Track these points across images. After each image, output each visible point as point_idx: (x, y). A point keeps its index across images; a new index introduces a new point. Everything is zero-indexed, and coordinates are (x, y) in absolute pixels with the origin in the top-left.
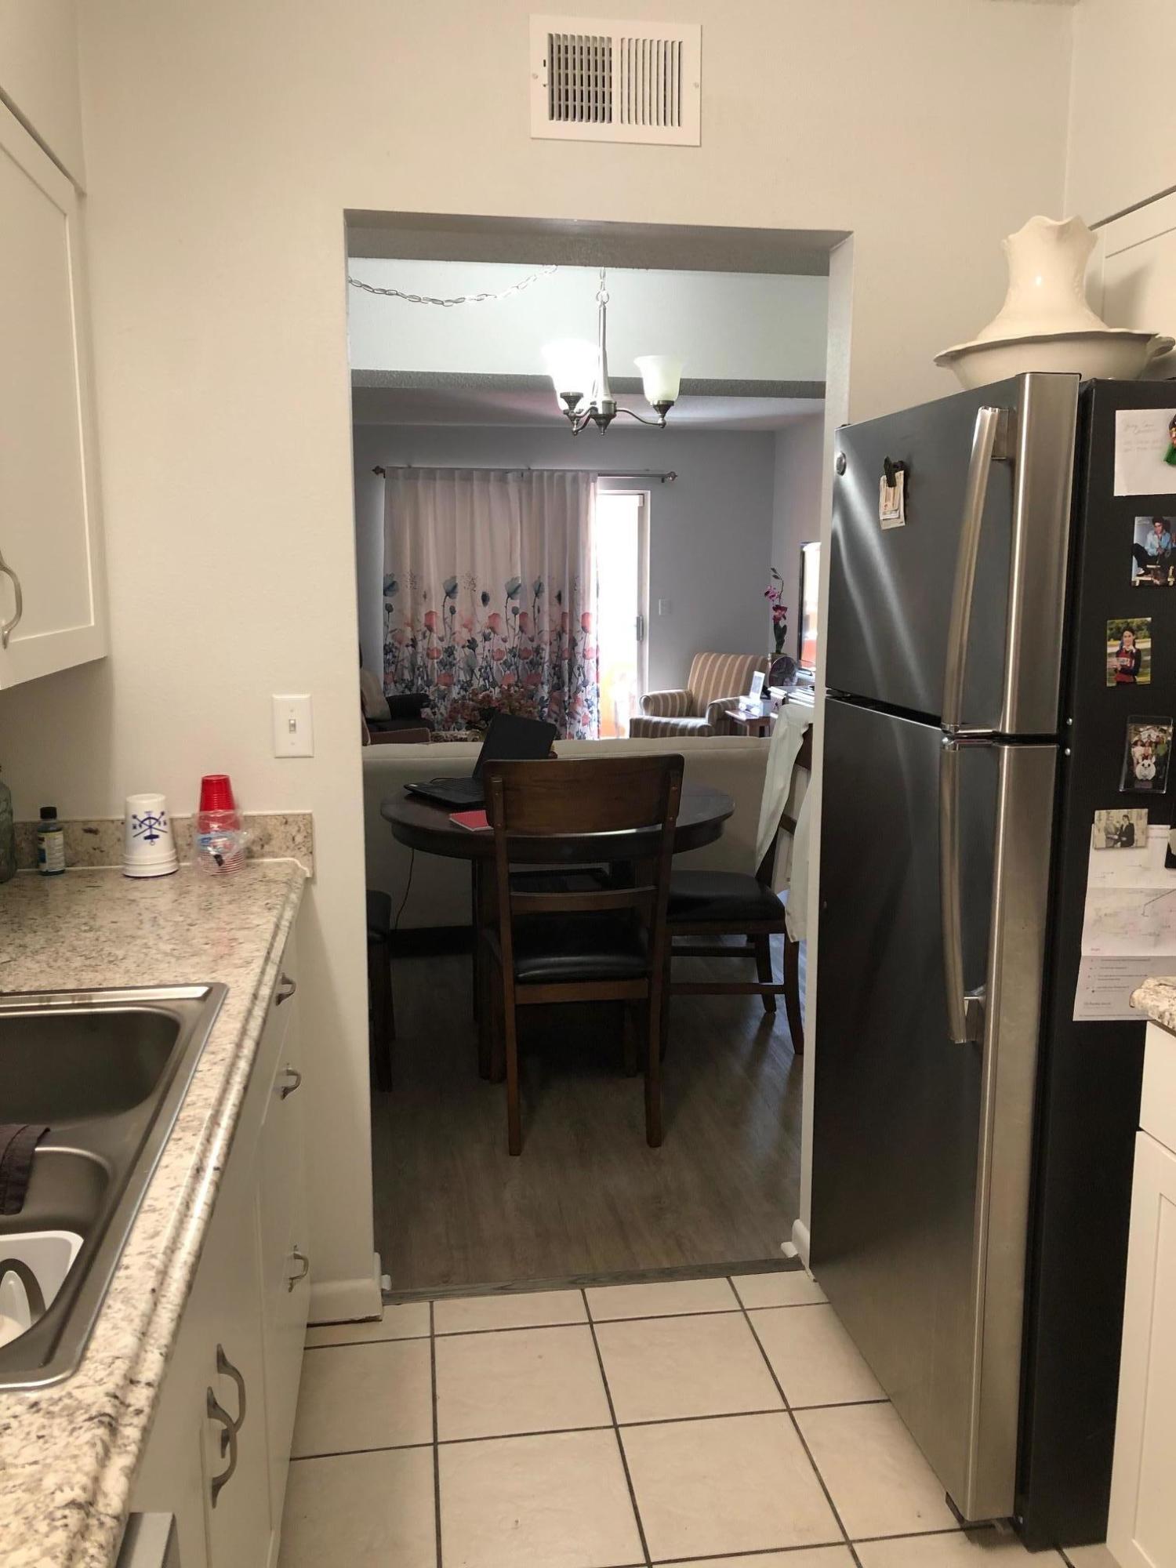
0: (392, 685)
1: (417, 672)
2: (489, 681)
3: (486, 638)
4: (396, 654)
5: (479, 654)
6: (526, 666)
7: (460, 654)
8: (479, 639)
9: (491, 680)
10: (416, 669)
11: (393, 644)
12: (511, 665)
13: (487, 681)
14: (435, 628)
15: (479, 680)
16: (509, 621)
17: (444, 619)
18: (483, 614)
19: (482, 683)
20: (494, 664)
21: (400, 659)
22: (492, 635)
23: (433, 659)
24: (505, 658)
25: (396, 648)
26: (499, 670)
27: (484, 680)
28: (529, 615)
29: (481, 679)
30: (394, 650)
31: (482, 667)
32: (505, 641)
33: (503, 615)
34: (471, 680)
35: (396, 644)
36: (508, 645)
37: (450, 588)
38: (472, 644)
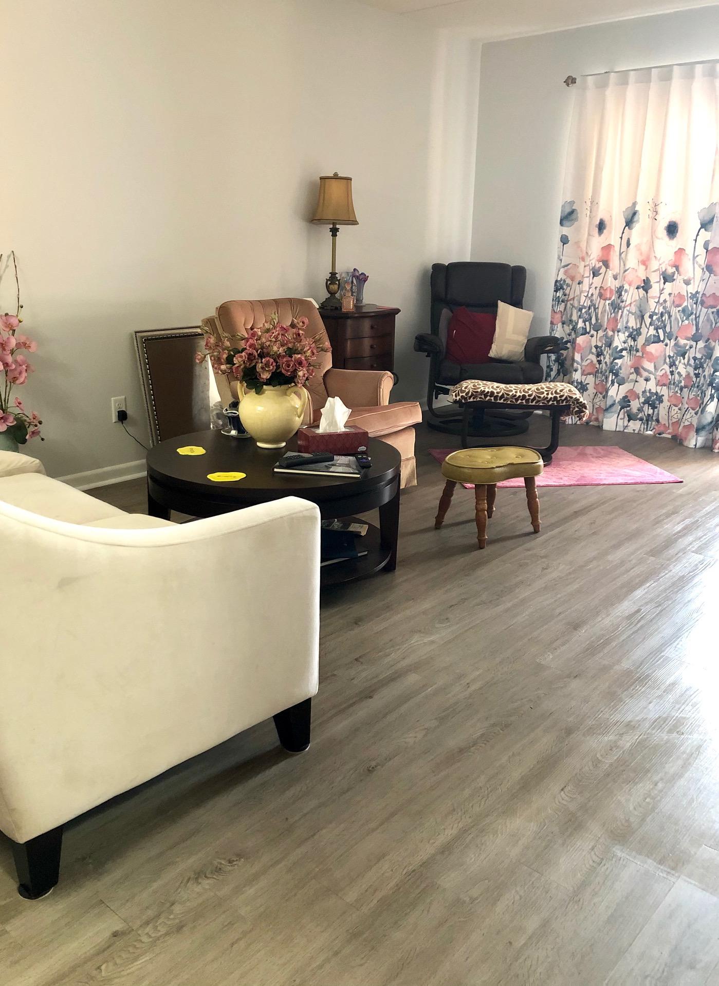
4: (567, 292)
5: (653, 298)
6: (712, 317)
8: (655, 278)
11: (565, 281)
12: (692, 313)
14: (611, 265)
16: (697, 259)
18: (665, 249)
20: (674, 311)
21: (571, 296)
24: (685, 304)
25: (568, 285)
26: (676, 319)
29: (652, 328)
30: (565, 287)
31: (654, 314)
32: (687, 283)
33: (689, 251)
35: (568, 281)
36: (692, 289)
38: (646, 286)
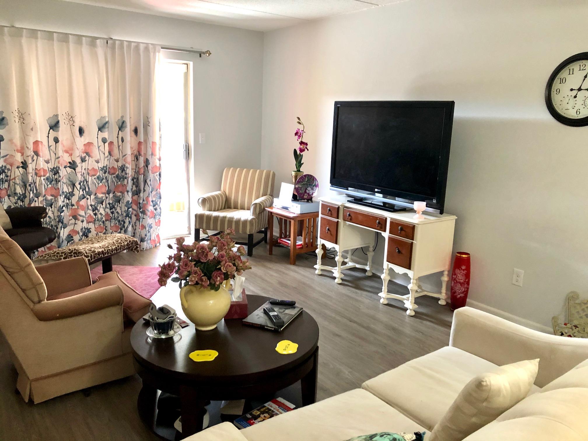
0: (6, 198)
1: (29, 188)
2: (86, 191)
3: (83, 160)
4: (9, 174)
5: (79, 172)
6: (114, 180)
7: (64, 172)
8: (78, 161)
9: (87, 190)
10: (28, 186)
11: (5, 167)
12: (103, 179)
13: (84, 191)
14: (41, 154)
15: (80, 191)
16: (100, 148)
17: (49, 147)
18: (80, 142)
19: (81, 193)
20: (90, 179)
21: (12, 177)
22: (87, 158)
23: (40, 176)
24: (98, 174)
25: (8, 170)
27: (83, 191)
28: (115, 143)
29: (81, 190)
30: (6, 171)
31: (81, 181)
32: (97, 162)
33: (95, 143)
34: (73, 191)
35: (8, 167)
36: (101, 165)
37: (53, 123)
38: (73, 165)
